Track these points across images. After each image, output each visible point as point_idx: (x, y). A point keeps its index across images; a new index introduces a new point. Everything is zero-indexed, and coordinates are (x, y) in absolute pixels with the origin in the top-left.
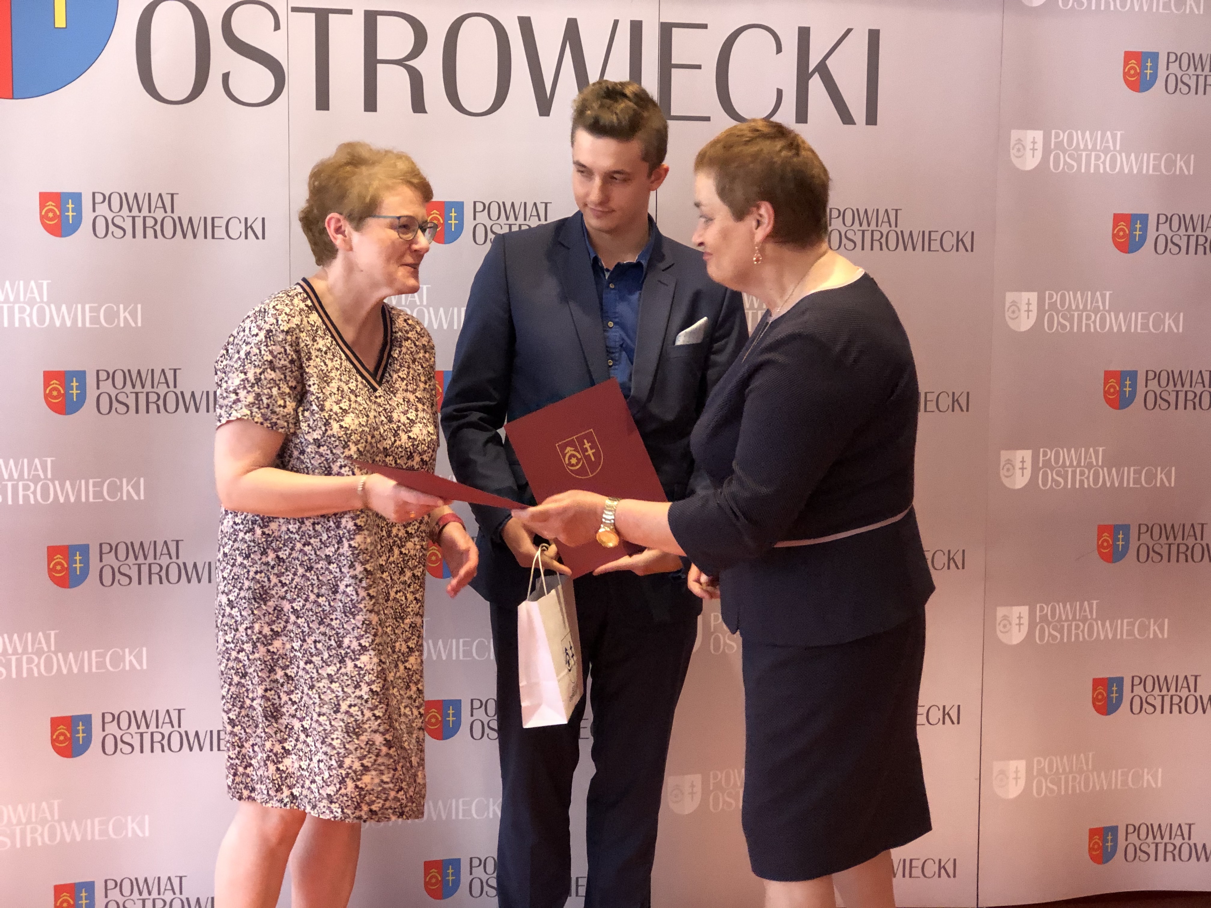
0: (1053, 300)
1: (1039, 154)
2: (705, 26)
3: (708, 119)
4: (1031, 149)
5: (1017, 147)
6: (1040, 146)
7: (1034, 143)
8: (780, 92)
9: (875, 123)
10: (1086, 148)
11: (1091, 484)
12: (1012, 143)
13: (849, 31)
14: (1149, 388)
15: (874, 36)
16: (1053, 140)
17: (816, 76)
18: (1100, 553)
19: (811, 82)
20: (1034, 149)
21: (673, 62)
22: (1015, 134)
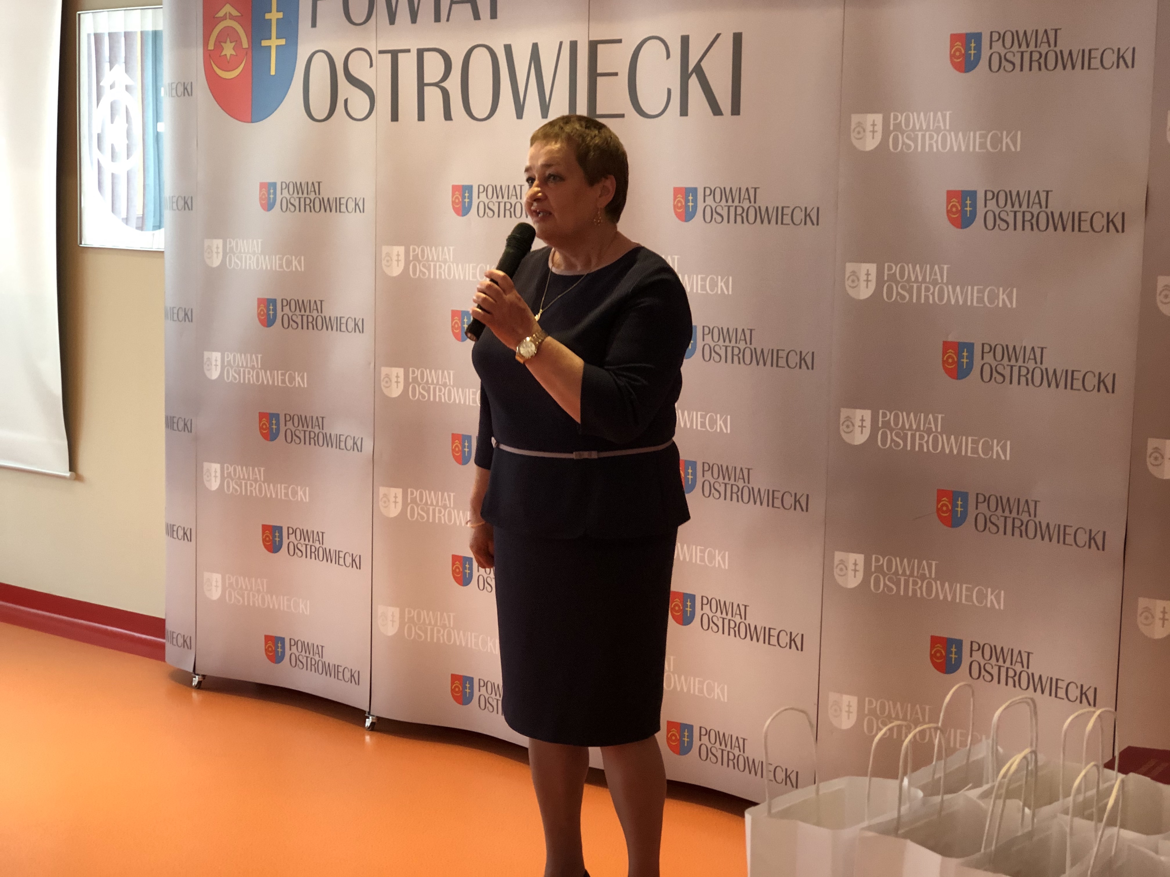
0: (893, 271)
1: (879, 136)
2: (619, 41)
3: (622, 116)
4: (870, 131)
5: (857, 130)
6: (879, 128)
7: (874, 125)
8: (669, 91)
9: (739, 114)
10: (921, 129)
11: (931, 448)
12: (853, 126)
13: (718, 35)
14: (985, 361)
15: (738, 38)
16: (892, 122)
17: (694, 75)
18: (940, 517)
19: (690, 81)
20: (873, 132)
21: (599, 71)
22: (855, 118)
